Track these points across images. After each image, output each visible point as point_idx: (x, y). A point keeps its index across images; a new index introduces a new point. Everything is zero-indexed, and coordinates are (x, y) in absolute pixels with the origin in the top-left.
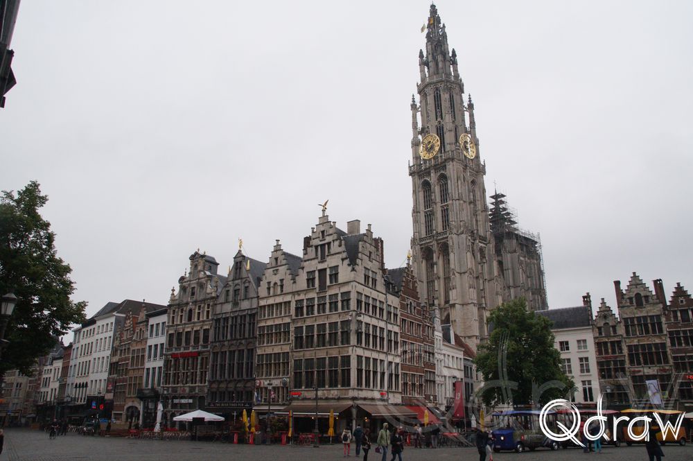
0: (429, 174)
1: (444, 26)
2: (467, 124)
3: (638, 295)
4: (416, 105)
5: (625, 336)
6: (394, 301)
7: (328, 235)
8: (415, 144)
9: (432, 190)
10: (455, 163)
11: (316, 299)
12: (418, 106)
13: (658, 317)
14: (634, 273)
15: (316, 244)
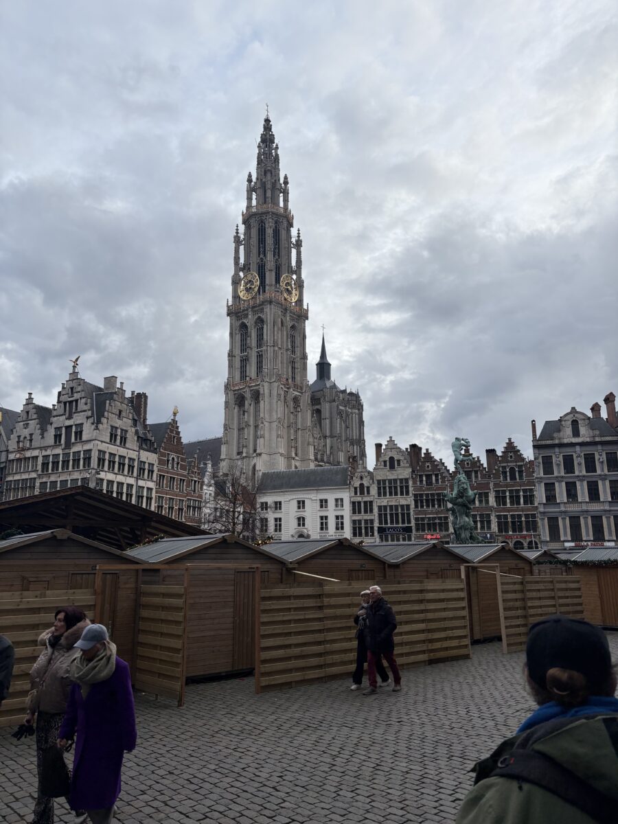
0: (246, 316)
1: (277, 148)
2: (294, 263)
3: (392, 459)
4: (239, 237)
5: (376, 496)
6: (149, 457)
7: (77, 392)
8: (236, 282)
9: (249, 334)
10: (273, 306)
11: (61, 456)
12: (241, 238)
13: (407, 480)
14: (391, 437)
15: (65, 400)
